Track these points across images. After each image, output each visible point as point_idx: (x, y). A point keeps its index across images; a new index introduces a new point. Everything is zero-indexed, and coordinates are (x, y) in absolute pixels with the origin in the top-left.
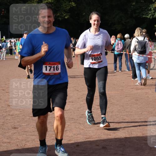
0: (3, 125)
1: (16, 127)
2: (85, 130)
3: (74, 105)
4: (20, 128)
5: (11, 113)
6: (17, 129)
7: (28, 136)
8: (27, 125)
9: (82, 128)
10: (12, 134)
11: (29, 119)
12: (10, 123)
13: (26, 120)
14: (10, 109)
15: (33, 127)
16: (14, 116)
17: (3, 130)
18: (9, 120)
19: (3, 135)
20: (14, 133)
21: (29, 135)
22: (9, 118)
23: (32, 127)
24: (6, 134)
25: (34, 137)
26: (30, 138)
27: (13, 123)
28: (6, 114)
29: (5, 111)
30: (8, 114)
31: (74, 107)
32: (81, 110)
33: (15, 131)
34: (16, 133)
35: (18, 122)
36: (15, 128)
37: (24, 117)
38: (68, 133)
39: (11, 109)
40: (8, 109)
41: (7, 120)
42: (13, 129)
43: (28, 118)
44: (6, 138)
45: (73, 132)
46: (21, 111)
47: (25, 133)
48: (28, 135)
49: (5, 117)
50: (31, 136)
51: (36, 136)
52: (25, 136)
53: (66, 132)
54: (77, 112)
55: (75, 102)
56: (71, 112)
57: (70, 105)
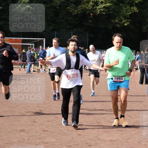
3: (123, 135)
5: (46, 140)
16: (48, 145)
30: (43, 141)
31: (123, 137)
32: (131, 142)
37: (60, 146)
39: (47, 136)
40: (43, 135)
46: (58, 138)
54: (126, 144)
55: (125, 131)
56: (118, 144)
57: (118, 134)
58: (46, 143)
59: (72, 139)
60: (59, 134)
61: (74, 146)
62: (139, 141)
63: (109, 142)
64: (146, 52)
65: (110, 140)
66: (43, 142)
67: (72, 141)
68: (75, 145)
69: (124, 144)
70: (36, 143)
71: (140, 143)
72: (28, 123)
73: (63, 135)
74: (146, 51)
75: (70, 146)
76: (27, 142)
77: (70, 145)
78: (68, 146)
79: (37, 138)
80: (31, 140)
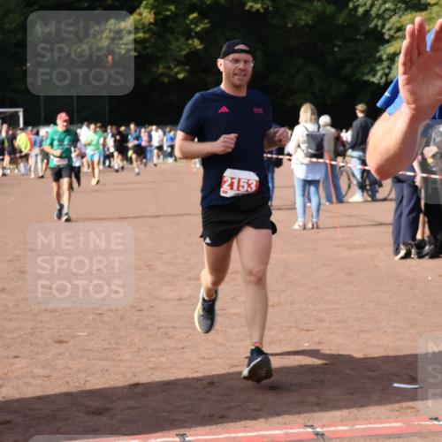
0: (32, 334)
1: (64, 340)
2: (229, 345)
4: (71, 343)
6: (65, 344)
7: (93, 361)
8: (88, 335)
9: (220, 340)
10: (54, 355)
11: (95, 319)
12: (48, 329)
13: (86, 322)
15: (103, 340)
16: (57, 314)
17: (32, 347)
18: (47, 322)
19: (32, 359)
20: (59, 355)
21: (94, 359)
22: (46, 317)
23: (102, 338)
24: (39, 356)
25: (107, 363)
26: (97, 366)
27: (56, 330)
28: (38, 309)
30: (45, 308)
33: (61, 348)
34: (63, 353)
35: (68, 327)
36: (61, 342)
37: (81, 314)
38: (187, 353)
41: (41, 322)
42: (57, 345)
43: (91, 317)
45: (199, 350)
47: (85, 354)
48: (92, 359)
49: (37, 314)
50: (99, 360)
51: (111, 360)
52: (84, 360)
53: (183, 350)
57: (191, 286)
58: (52, 312)
61: (110, 313)
62: (232, 296)
63: (177, 303)
65: (178, 298)
66: (46, 310)
68: (111, 311)
70: (33, 311)
71: (235, 300)
72: (11, 276)
75: (101, 314)
76: (15, 312)
78: (96, 315)
80: (20, 306)
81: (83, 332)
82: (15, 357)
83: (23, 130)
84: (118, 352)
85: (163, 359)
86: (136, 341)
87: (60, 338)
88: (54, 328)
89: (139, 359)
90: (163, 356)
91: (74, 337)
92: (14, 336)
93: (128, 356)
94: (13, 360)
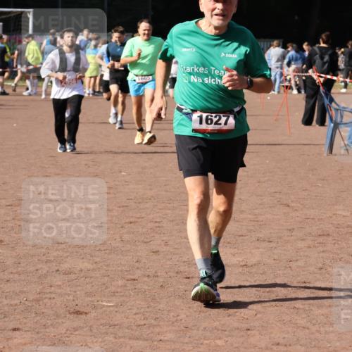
0: (37, 301)
1: (82, 310)
2: (314, 329)
3: (276, 251)
4: (93, 314)
5: (65, 266)
6: (83, 316)
7: (122, 340)
8: (116, 306)
9: (302, 322)
10: (67, 330)
11: (125, 286)
12: (61, 295)
13: (113, 289)
14: (60, 253)
15: (136, 314)
16: (73, 276)
17: (38, 318)
18: (59, 286)
19: (38, 333)
20: (76, 329)
21: (124, 337)
22: (58, 280)
23: (134, 311)
24: (47, 330)
25: (141, 342)
26: (128, 347)
27: (71, 298)
28: (48, 269)
29: (44, 258)
30: (57, 268)
31: (276, 257)
32: (298, 267)
33: (78, 321)
34: (81, 328)
35: (88, 294)
36: (78, 313)
37: (106, 278)
38: (254, 335)
39: (65, 255)
40: (55, 254)
41: (51, 286)
42: (72, 316)
43: (120, 283)
44: (49, 343)
45: (271, 333)
46: (97, 259)
47: (111, 330)
48: (120, 337)
49: (45, 276)
50: (130, 338)
51: (147, 340)
52: (111, 338)
53: (249, 332)
54: (285, 272)
55: (278, 242)
56: (264, 273)
57: (261, 250)
58: (65, 274)
59: (137, 261)
60: (100, 250)
61: (146, 279)
62: (320, 265)
63: (240, 269)
64: (322, 45)
65: (243, 263)
66: (58, 270)
67: (138, 268)
68: (148, 276)
69: (281, 272)
70: (40, 272)
71: (323, 271)
72: (10, 225)
73: (110, 253)
74: (324, 43)
75: (134, 280)
76: (15, 271)
77: (132, 277)
78: (128, 280)
79: (39, 260)
80: (22, 265)
81: (109, 302)
82: (14, 330)
83: (32, 37)
84: (157, 330)
85: (219, 342)
86: (183, 316)
87: (77, 308)
88: (69, 295)
89: (186, 340)
90: (220, 338)
91: (95, 307)
92: (13, 302)
93: (170, 336)
94: (11, 333)
